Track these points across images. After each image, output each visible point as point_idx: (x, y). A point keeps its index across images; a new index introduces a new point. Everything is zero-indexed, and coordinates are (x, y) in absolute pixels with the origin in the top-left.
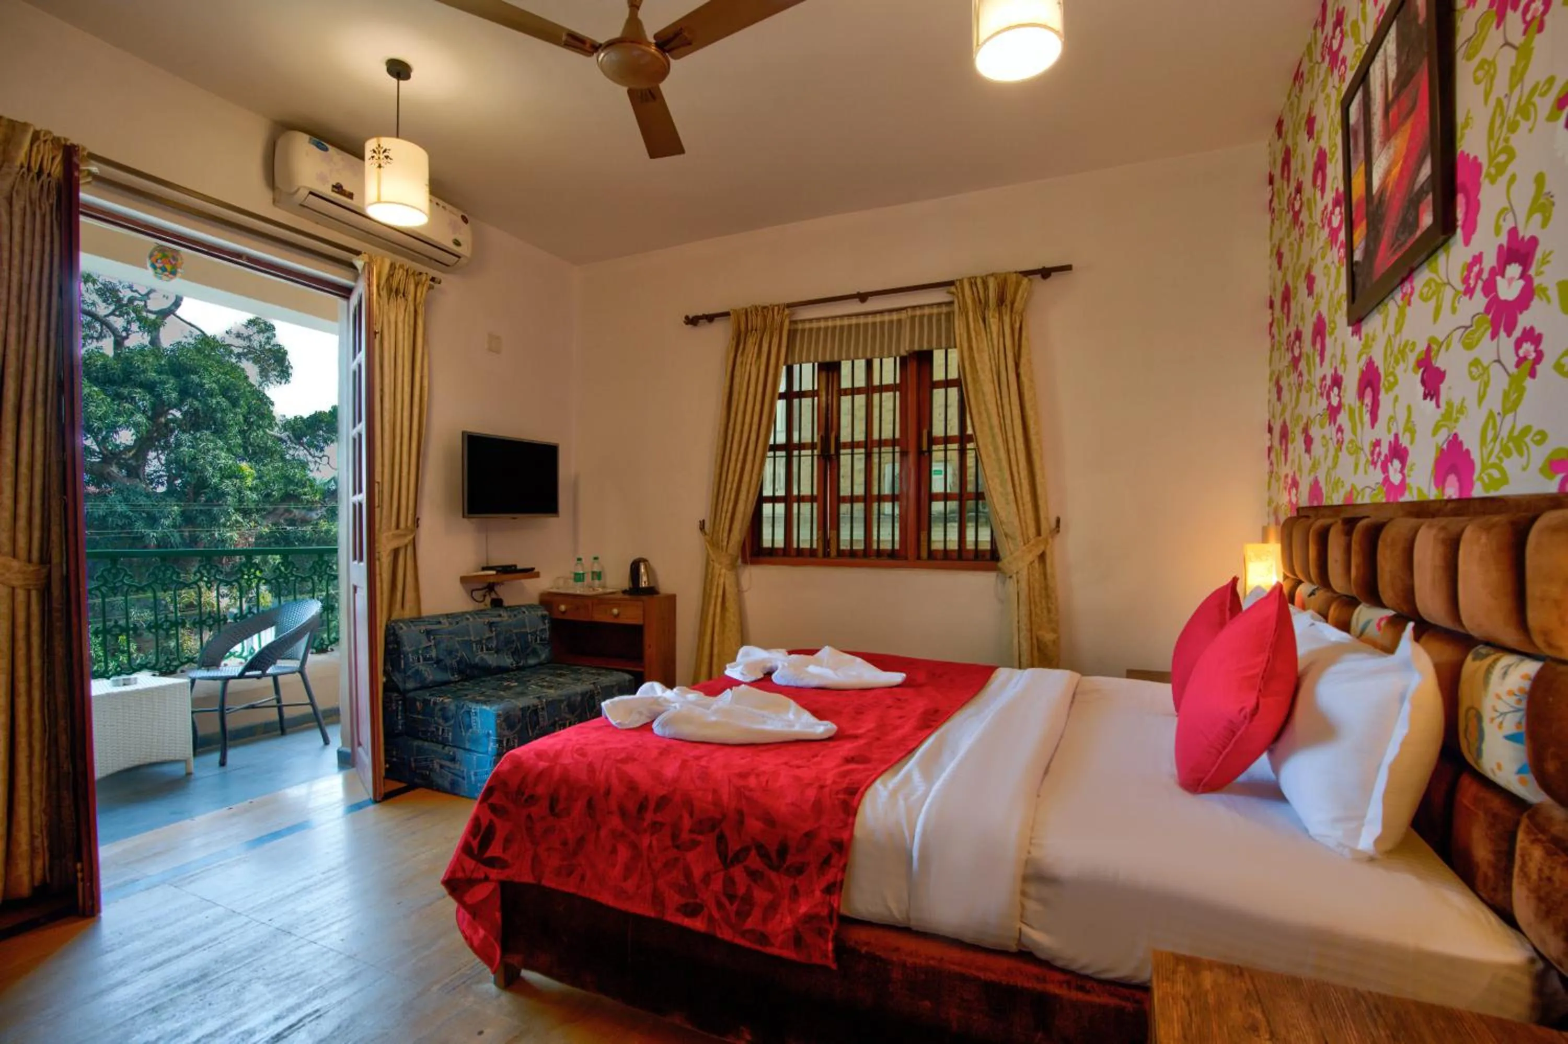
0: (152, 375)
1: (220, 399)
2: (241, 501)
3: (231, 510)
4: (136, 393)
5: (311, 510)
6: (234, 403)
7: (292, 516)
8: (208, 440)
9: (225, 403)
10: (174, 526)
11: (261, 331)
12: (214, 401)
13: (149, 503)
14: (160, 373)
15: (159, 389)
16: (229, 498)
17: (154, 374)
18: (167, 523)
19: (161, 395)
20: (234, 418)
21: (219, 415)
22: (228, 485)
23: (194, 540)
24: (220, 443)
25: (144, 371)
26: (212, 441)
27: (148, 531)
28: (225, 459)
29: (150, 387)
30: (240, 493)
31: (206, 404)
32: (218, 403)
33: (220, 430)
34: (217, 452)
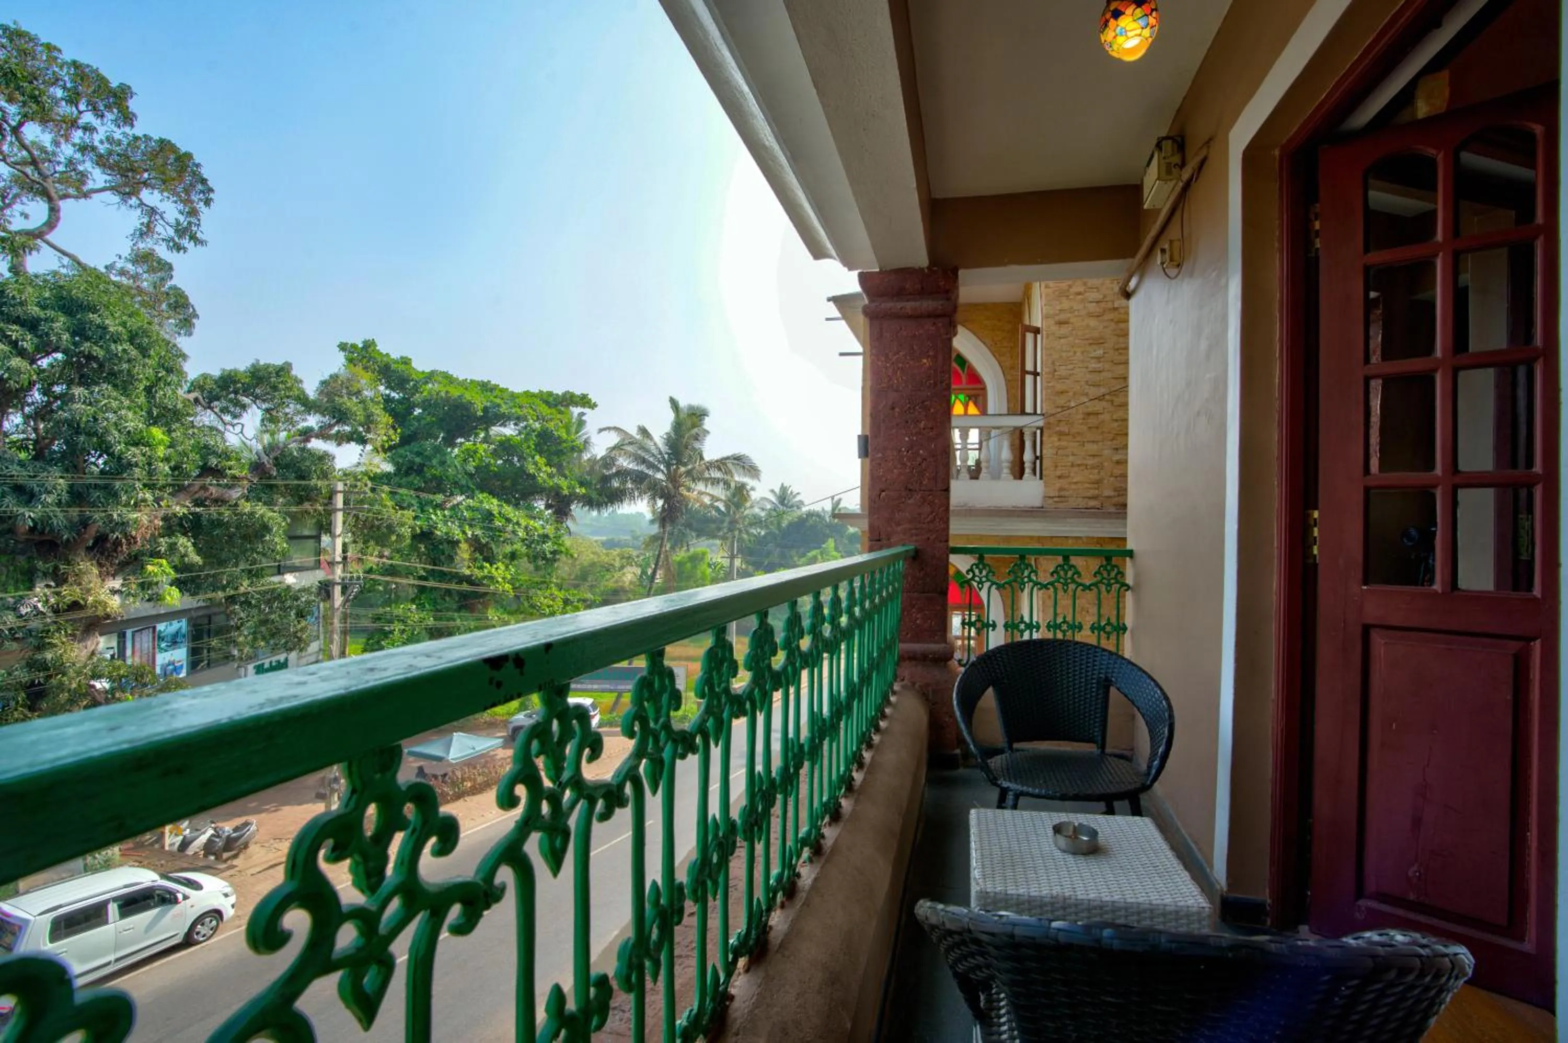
0: (35, 310)
1: (126, 346)
2: (150, 473)
3: (138, 485)
4: (11, 330)
5: (230, 487)
6: (144, 351)
7: (207, 494)
8: (109, 397)
9: (134, 353)
10: (59, 504)
11: (151, 270)
12: (120, 348)
13: (25, 473)
14: (43, 308)
15: (43, 327)
16: (137, 470)
17: (37, 309)
18: (49, 500)
19: (47, 334)
20: (145, 371)
21: (125, 366)
22: (134, 454)
23: (85, 523)
24: (127, 403)
25: (22, 304)
26: (115, 399)
27: (21, 510)
28: (133, 422)
29: (32, 325)
30: (150, 464)
31: (108, 351)
32: (124, 350)
33: (124, 384)
34: (123, 412)
